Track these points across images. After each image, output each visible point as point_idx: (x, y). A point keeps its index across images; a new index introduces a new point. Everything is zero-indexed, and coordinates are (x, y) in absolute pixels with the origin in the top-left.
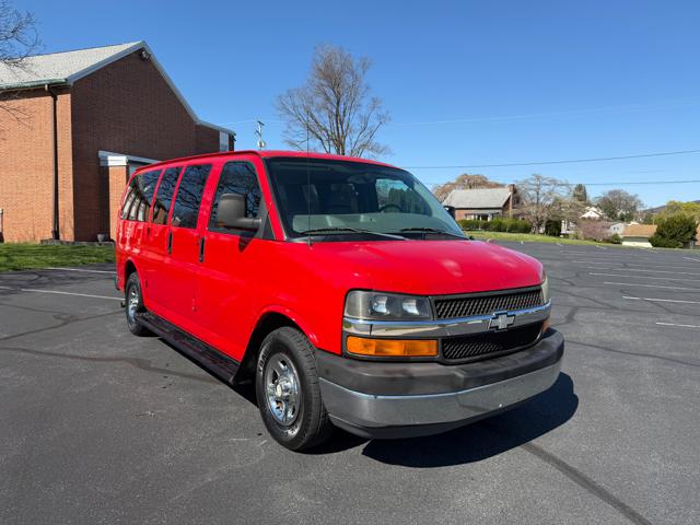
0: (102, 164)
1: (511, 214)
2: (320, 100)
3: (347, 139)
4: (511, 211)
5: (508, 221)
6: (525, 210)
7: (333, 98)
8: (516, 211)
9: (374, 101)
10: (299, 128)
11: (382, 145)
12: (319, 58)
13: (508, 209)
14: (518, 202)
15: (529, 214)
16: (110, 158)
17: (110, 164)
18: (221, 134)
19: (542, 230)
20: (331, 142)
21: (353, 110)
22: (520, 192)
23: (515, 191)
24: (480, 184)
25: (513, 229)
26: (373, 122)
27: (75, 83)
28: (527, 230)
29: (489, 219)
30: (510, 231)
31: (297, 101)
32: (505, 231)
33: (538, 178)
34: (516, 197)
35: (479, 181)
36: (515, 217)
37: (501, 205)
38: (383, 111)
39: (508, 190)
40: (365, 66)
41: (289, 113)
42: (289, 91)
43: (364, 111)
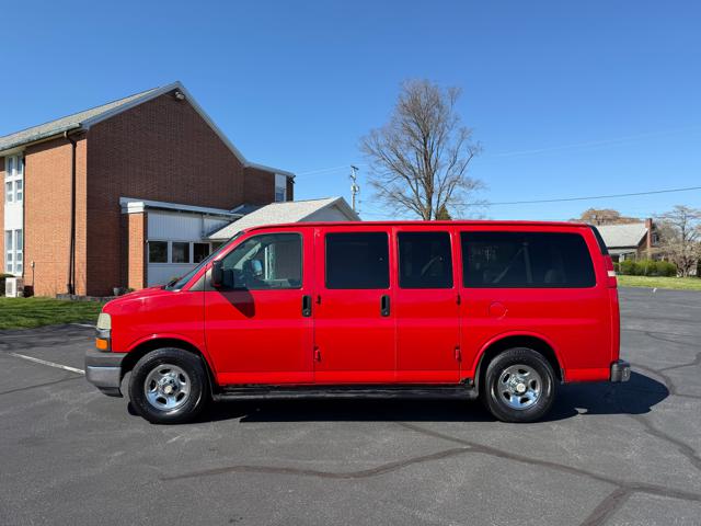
0: (123, 212)
1: (649, 254)
2: (405, 138)
3: (435, 176)
4: (649, 251)
5: (644, 262)
6: (666, 249)
7: (418, 133)
8: (656, 250)
9: (463, 131)
10: (383, 169)
11: (474, 180)
12: (404, 94)
13: (645, 247)
14: (658, 239)
15: (674, 253)
16: (129, 205)
17: (130, 211)
18: (277, 176)
19: (693, 272)
20: (419, 181)
21: (441, 145)
22: (659, 227)
23: (653, 227)
24: (609, 220)
25: (651, 272)
26: (463, 155)
27: (92, 127)
28: (670, 273)
29: (621, 260)
30: (648, 275)
31: (382, 141)
32: (640, 275)
33: (683, 209)
34: (655, 233)
35: (609, 216)
36: (655, 257)
37: (636, 243)
38: (474, 143)
39: (643, 225)
40: (453, 96)
41: (373, 153)
42: (372, 132)
43: (453, 144)
